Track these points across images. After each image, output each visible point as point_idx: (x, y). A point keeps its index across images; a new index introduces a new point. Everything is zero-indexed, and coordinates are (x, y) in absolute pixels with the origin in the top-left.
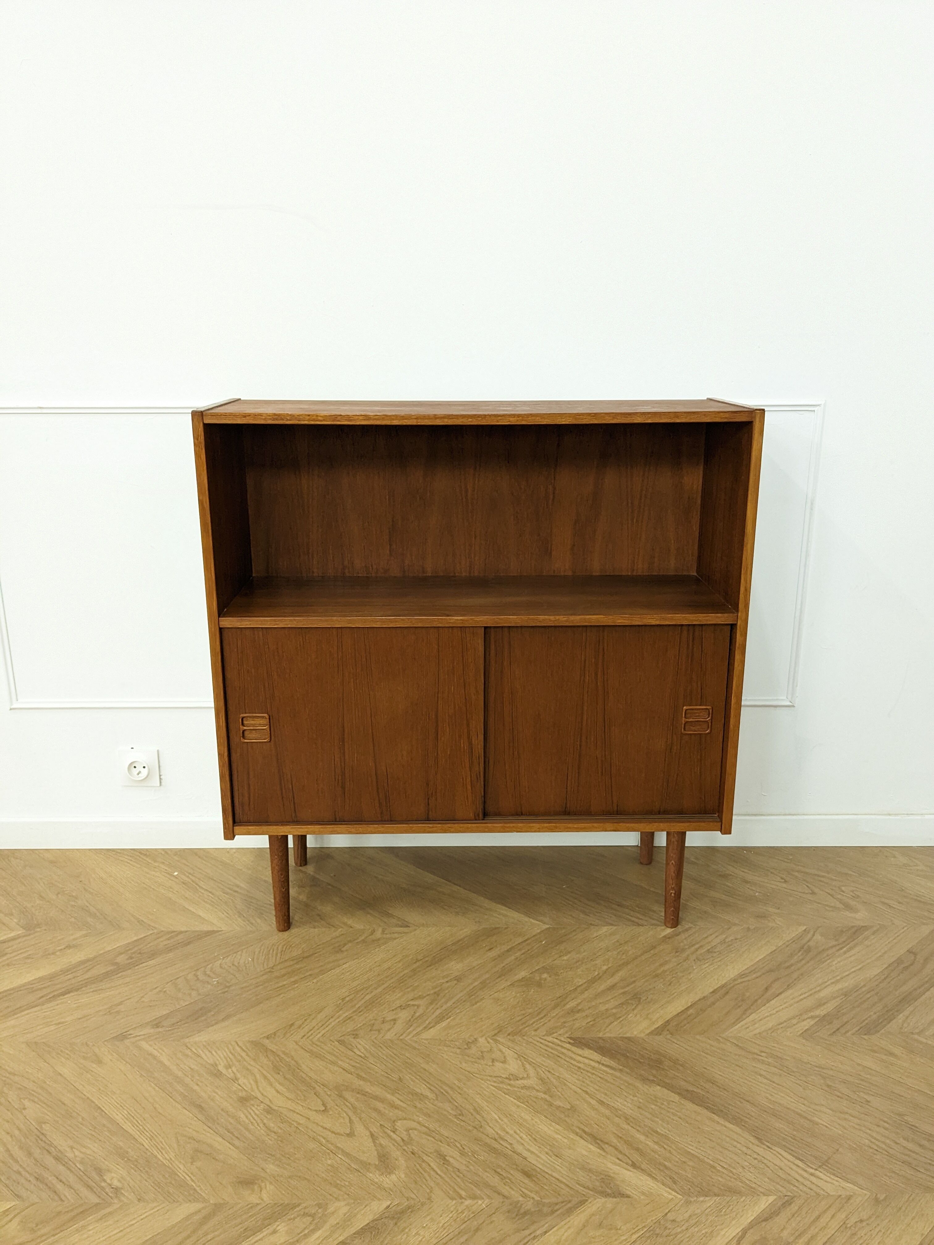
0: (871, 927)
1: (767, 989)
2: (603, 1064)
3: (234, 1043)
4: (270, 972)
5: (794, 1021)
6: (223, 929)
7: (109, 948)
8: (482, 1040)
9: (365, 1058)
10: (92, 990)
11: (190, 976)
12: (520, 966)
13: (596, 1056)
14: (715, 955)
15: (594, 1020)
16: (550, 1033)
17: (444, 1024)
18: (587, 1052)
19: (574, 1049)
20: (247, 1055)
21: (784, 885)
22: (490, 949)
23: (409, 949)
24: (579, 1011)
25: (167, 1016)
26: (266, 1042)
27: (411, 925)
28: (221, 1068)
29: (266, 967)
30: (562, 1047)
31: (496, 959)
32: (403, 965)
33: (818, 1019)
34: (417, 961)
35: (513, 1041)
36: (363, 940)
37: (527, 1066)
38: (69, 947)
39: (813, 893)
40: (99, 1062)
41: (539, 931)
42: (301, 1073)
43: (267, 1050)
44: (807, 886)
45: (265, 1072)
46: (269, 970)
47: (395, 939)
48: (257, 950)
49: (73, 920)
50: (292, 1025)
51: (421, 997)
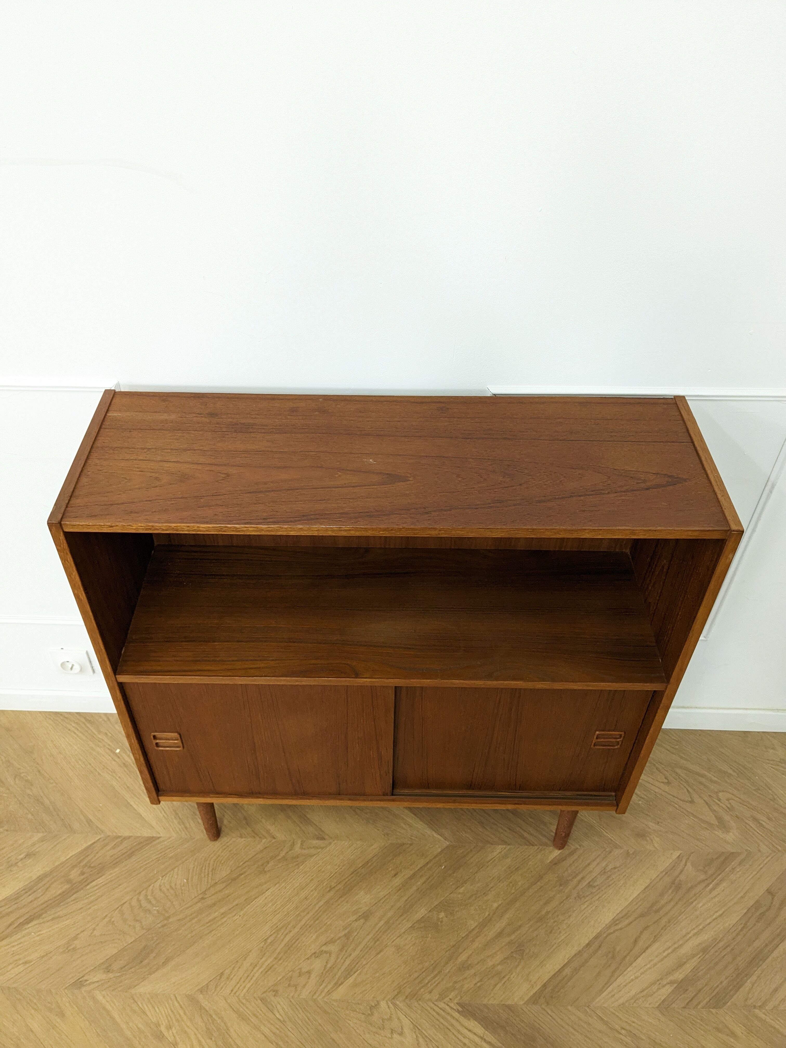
0: (739, 854)
1: (636, 941)
2: (485, 1040)
3: (173, 998)
4: (203, 898)
5: (655, 987)
6: (162, 835)
7: (63, 859)
8: (383, 1004)
9: (283, 1022)
10: (50, 918)
11: (134, 902)
12: (421, 900)
13: (480, 1030)
14: (594, 890)
15: (481, 981)
16: (442, 996)
17: (351, 980)
18: (473, 1024)
19: (462, 1019)
20: (185, 1013)
21: (667, 788)
22: (395, 875)
23: (324, 871)
24: (468, 968)
25: (115, 957)
26: (200, 997)
27: (326, 837)
28: (163, 1028)
29: (199, 892)
30: (452, 1016)
31: (400, 889)
32: (318, 893)
33: (675, 985)
34: (331, 889)
35: (409, 1006)
36: (284, 857)
37: (421, 1040)
38: (28, 856)
39: (692, 802)
40: (62, 1015)
41: (440, 850)
42: (230, 1040)
43: (201, 1008)
44: (688, 790)
45: (199, 1036)
46: (200, 896)
47: (312, 856)
48: (192, 866)
49: (30, 816)
50: (222, 974)
51: (332, 941)
